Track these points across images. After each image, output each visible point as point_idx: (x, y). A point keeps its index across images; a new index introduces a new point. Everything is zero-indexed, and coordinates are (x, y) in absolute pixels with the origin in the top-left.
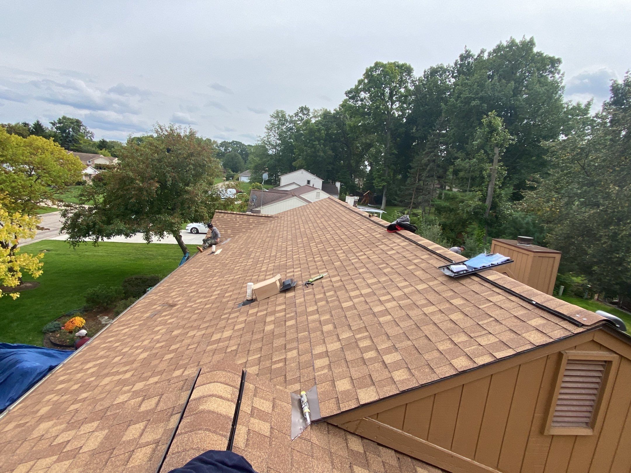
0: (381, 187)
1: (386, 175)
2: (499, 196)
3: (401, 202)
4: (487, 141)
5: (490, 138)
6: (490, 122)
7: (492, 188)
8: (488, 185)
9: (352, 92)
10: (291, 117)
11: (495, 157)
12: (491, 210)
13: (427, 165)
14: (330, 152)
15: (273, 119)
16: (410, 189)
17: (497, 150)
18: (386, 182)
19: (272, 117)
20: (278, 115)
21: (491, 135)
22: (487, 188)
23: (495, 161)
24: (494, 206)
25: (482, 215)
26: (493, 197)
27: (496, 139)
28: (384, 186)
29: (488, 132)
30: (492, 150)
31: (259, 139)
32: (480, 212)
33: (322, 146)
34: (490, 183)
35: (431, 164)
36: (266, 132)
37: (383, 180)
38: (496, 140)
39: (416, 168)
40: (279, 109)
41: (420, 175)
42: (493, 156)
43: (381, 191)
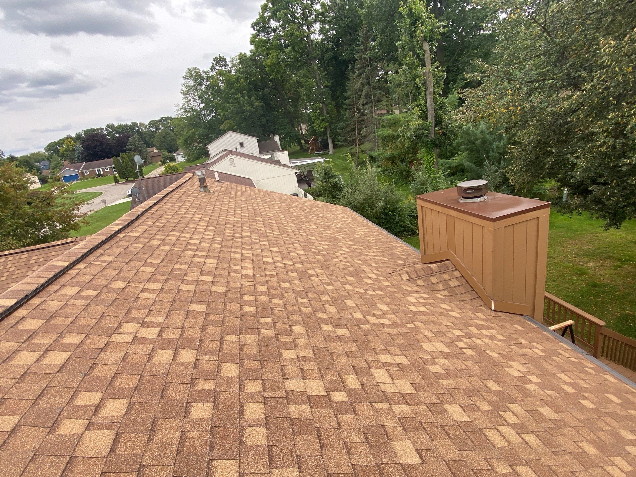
0: (322, 129)
1: (325, 113)
2: (442, 106)
3: (345, 141)
4: (412, 37)
5: (415, 32)
6: (410, 10)
7: (430, 98)
8: (426, 96)
9: (259, 24)
10: (206, 73)
11: (426, 55)
12: (435, 127)
13: (361, 90)
14: (258, 103)
15: (187, 81)
16: (350, 124)
17: (426, 47)
18: (327, 122)
19: (185, 78)
20: (191, 74)
21: (415, 28)
22: (425, 100)
23: (428, 62)
24: (439, 121)
25: (427, 136)
26: (435, 110)
27: (422, 30)
28: (325, 128)
29: (411, 25)
30: (421, 48)
31: (178, 108)
32: (423, 134)
33: (246, 98)
34: (428, 92)
35: (365, 88)
36: (184, 99)
37: (323, 120)
38: (422, 32)
39: (352, 97)
40: (191, 67)
41: (357, 104)
42: (424, 55)
43: (325, 133)
